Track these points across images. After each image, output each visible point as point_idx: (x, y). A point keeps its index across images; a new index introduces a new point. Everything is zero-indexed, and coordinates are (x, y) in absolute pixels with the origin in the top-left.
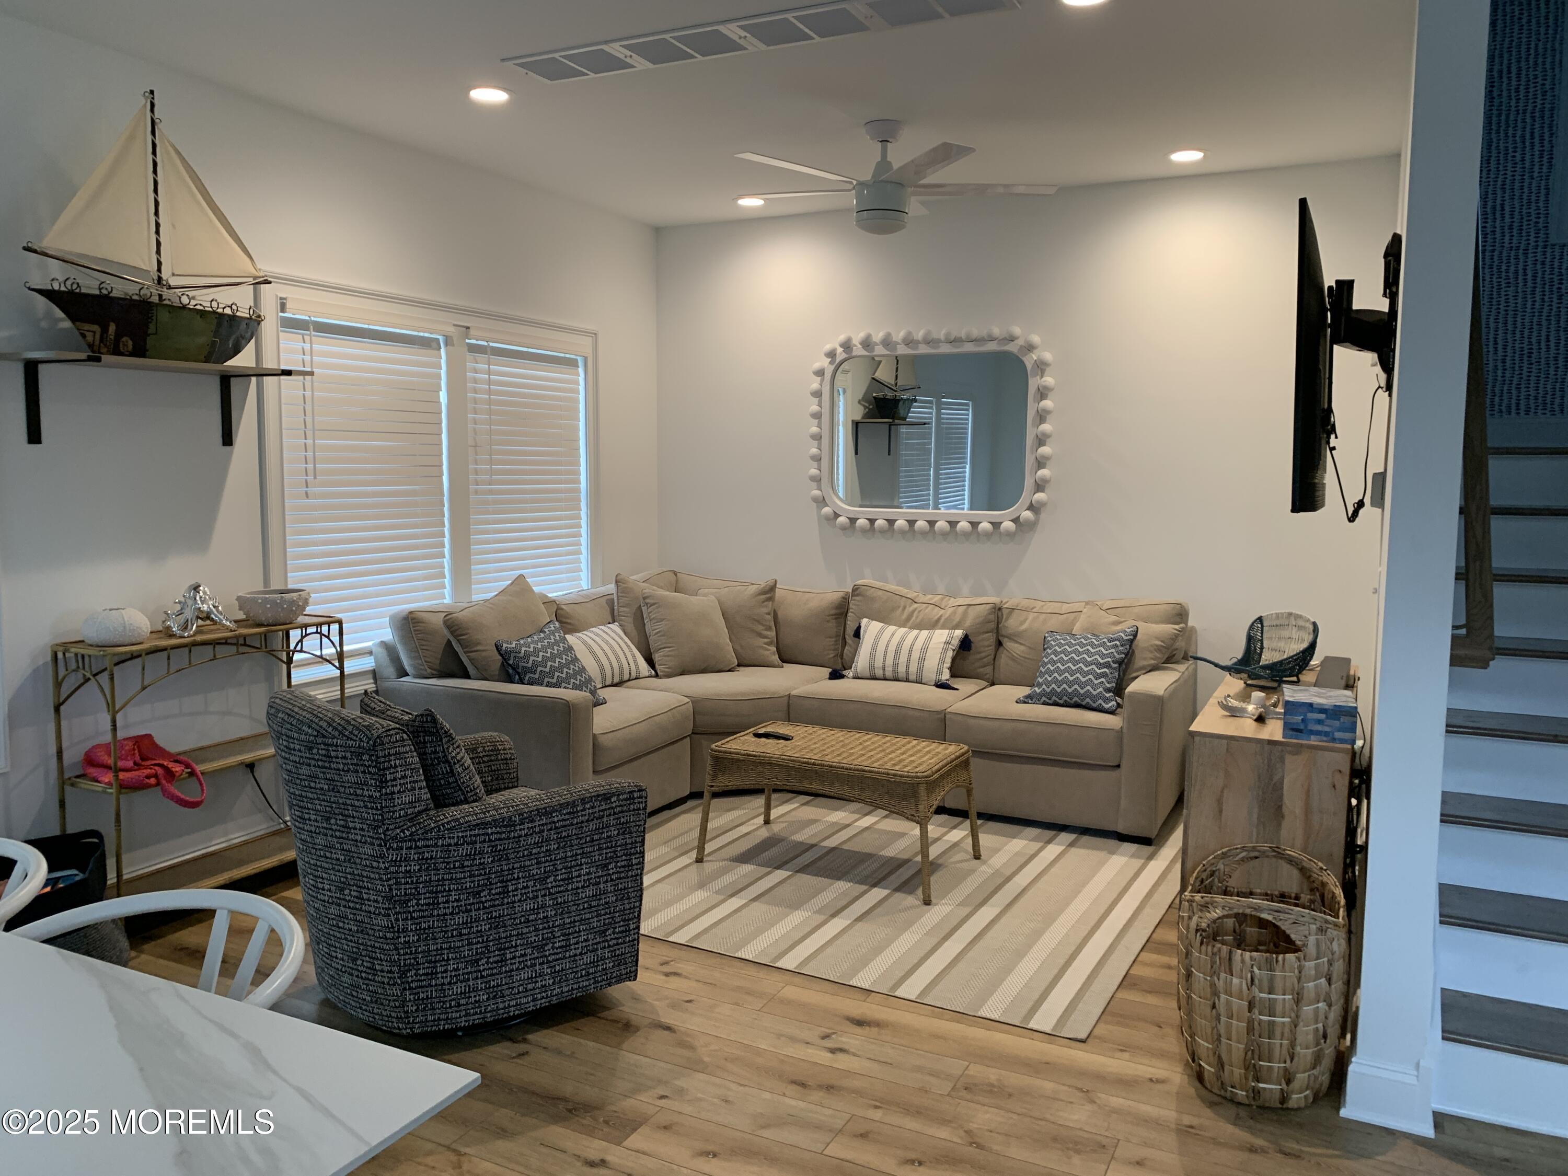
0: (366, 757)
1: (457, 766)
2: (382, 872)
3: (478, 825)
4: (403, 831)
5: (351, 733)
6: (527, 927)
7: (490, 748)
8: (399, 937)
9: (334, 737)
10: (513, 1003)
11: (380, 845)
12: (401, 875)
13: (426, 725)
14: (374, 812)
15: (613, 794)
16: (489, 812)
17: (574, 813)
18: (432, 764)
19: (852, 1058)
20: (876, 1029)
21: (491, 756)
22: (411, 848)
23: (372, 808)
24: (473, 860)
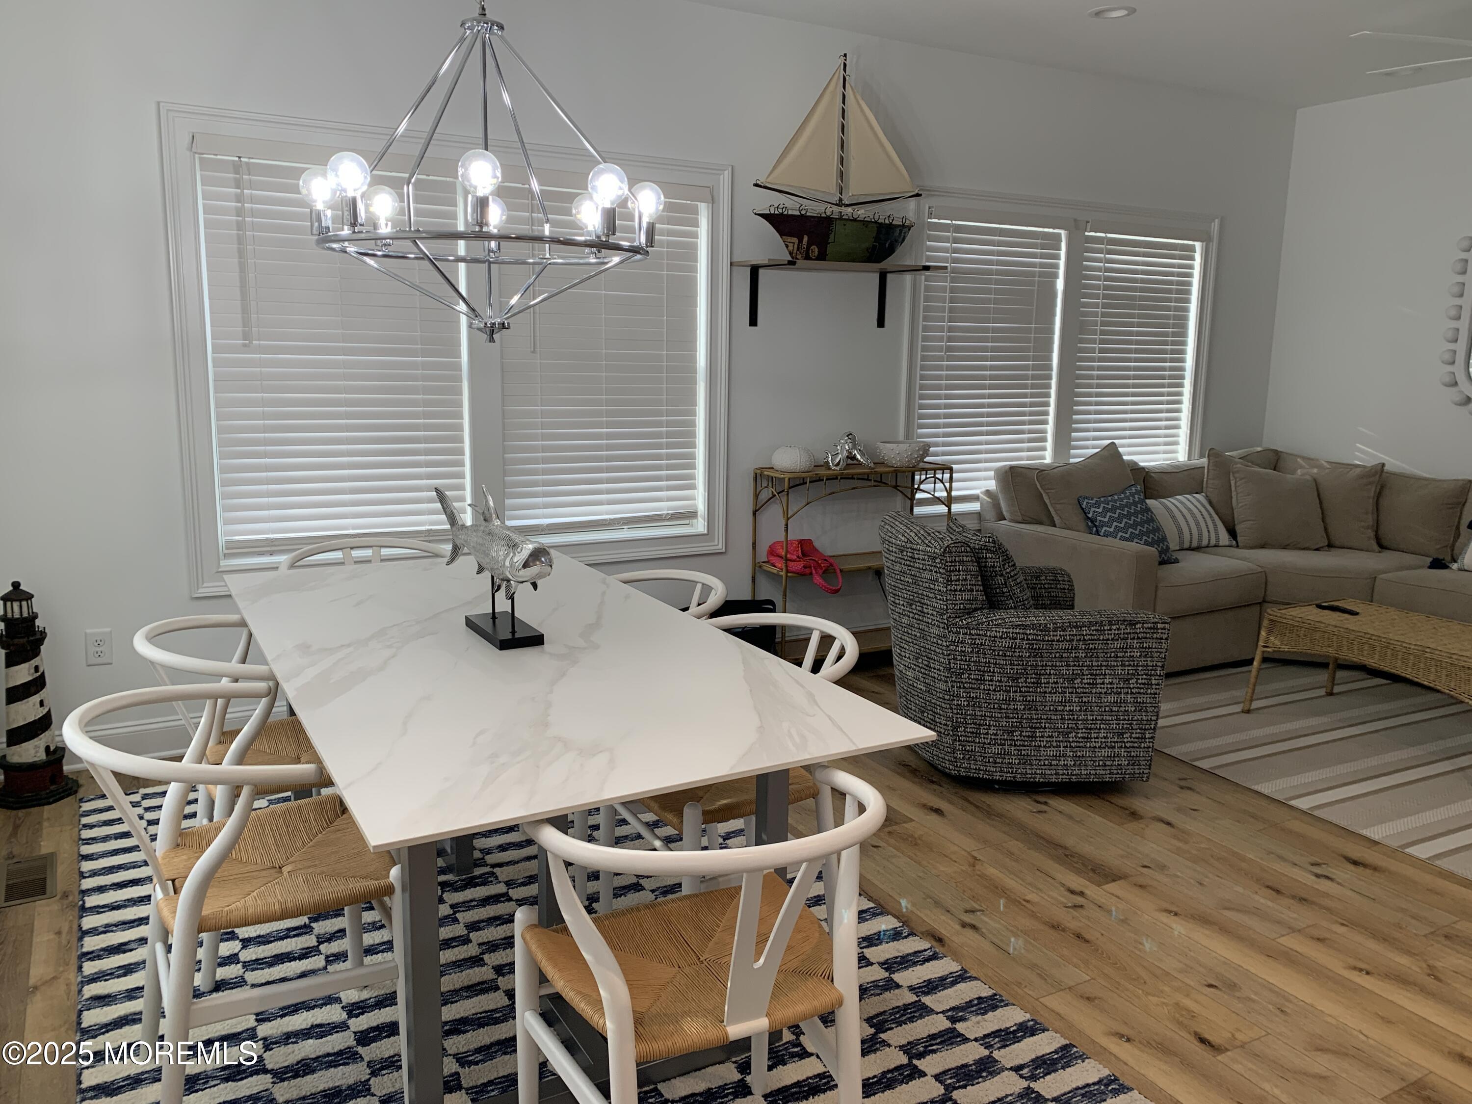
0: (938, 561)
1: (1010, 580)
2: (944, 648)
3: (1019, 625)
4: (961, 620)
5: (929, 542)
6: (1055, 715)
7: (1051, 578)
8: (953, 700)
9: (918, 544)
10: (1039, 772)
11: (944, 628)
12: (958, 653)
13: (987, 544)
14: (941, 602)
15: (1139, 622)
16: (1029, 617)
17: (1101, 631)
18: (991, 576)
19: (1336, 885)
20: (1371, 871)
21: (1051, 584)
22: (966, 634)
23: (940, 600)
24: (1014, 652)
